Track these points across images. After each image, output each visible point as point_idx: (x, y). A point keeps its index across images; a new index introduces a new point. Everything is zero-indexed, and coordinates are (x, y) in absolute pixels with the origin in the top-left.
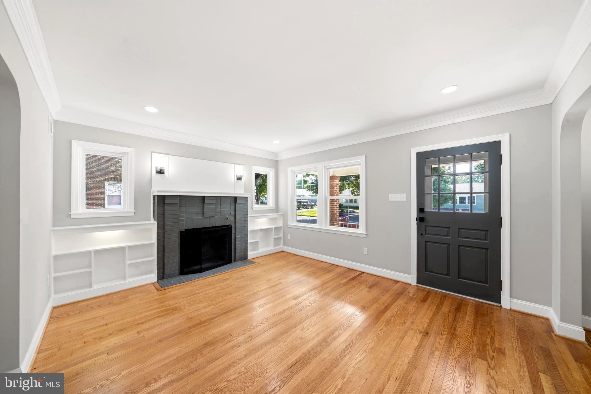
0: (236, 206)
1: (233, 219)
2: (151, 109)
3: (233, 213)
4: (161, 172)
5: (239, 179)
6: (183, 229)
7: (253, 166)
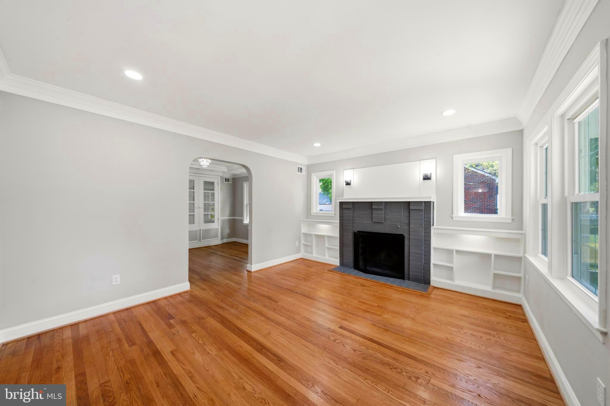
0: (410, 213)
1: (406, 227)
2: (317, 145)
3: (406, 221)
4: (348, 184)
5: (427, 178)
6: (356, 230)
7: (454, 155)
